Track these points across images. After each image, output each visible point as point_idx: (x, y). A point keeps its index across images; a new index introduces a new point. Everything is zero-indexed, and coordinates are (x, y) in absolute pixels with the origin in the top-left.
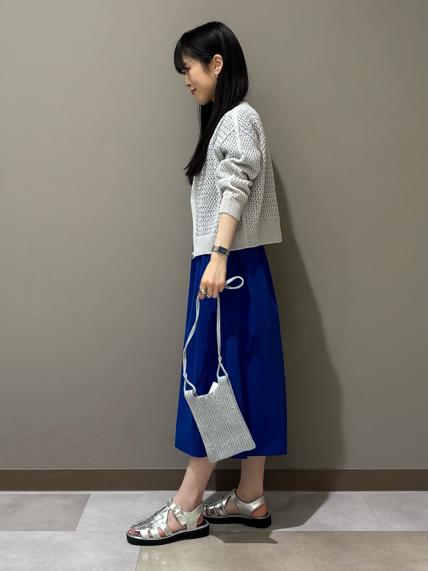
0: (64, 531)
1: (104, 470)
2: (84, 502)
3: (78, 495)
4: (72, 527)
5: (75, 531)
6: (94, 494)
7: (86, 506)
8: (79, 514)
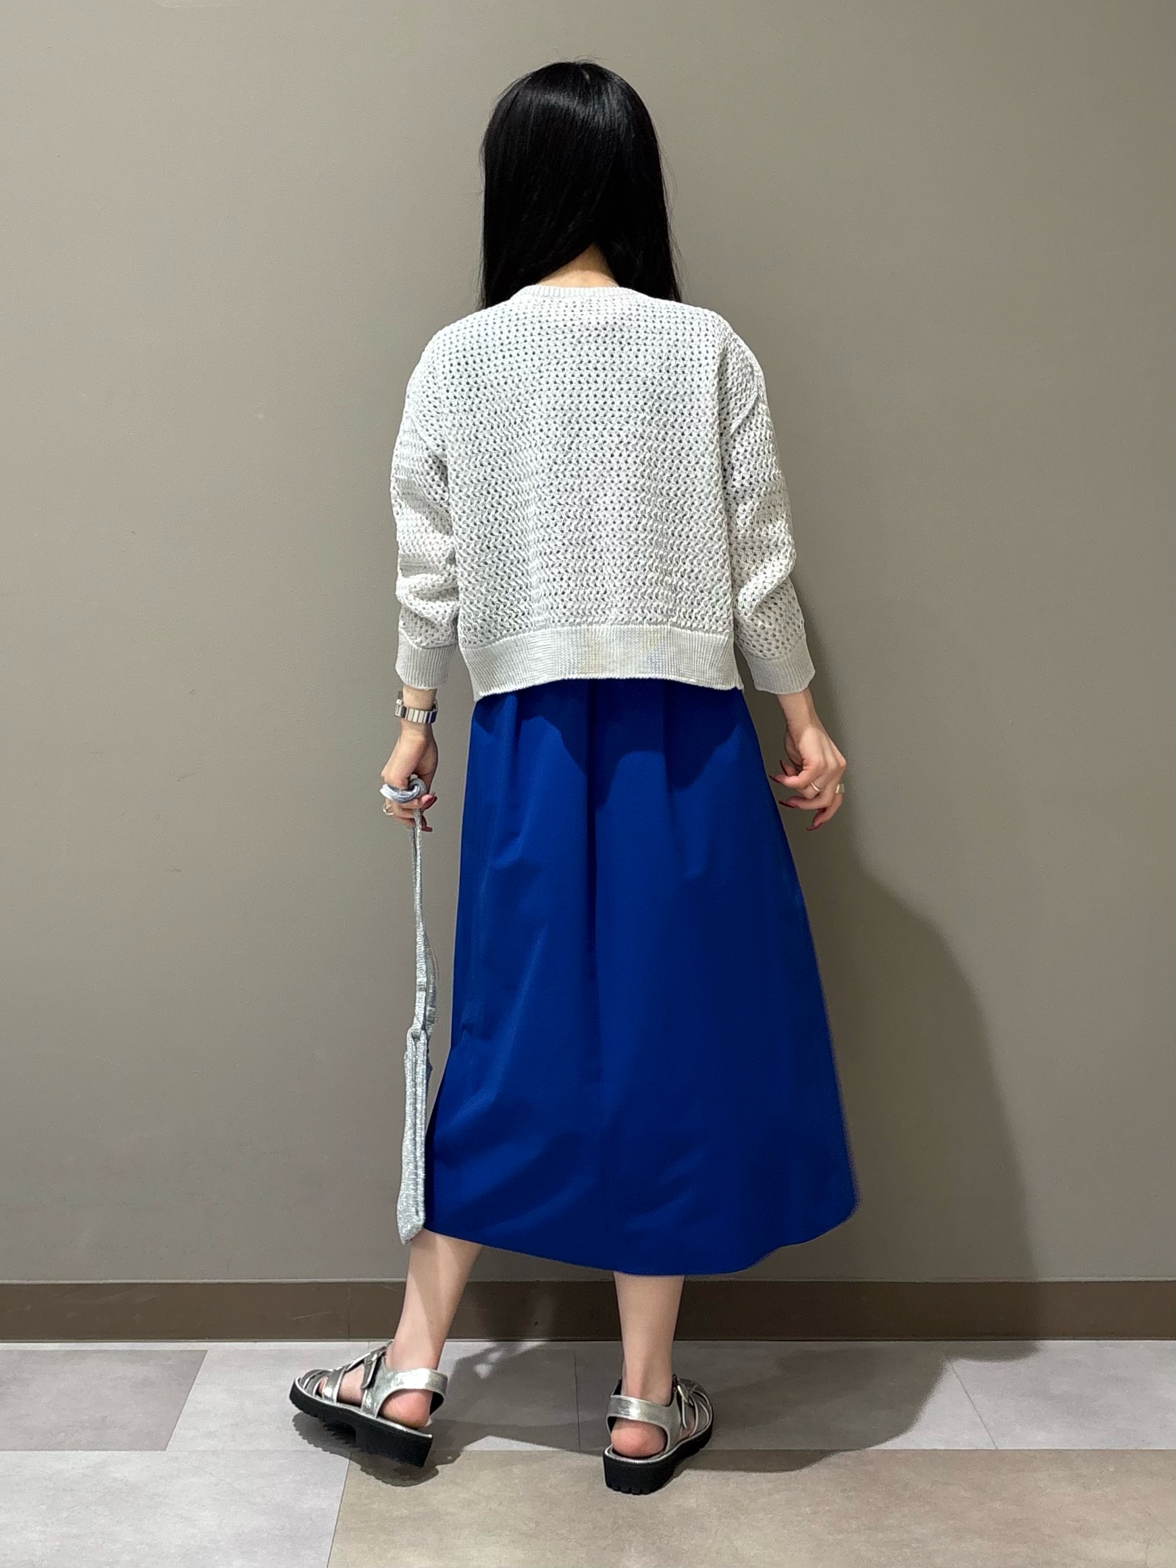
0: (136, 1450)
1: (246, 1284)
2: (190, 1370)
3: (173, 1352)
4: (156, 1439)
5: (165, 1450)
6: (217, 1349)
7: (195, 1382)
8: (178, 1404)
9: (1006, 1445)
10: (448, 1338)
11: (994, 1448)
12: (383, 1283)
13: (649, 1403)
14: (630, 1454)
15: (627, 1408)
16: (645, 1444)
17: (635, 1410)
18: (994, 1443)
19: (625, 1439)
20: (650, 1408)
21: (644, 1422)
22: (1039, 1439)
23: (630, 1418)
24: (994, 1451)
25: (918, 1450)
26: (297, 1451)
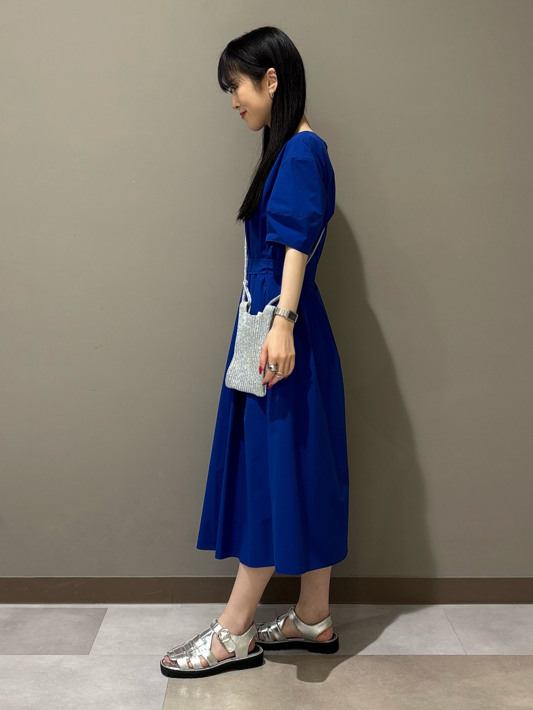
0: (75, 655)
2: (100, 617)
3: (92, 609)
4: (85, 650)
5: (89, 654)
6: (112, 608)
7: (102, 623)
8: (94, 633)
9: (471, 652)
11: (466, 654)
18: (466, 652)
22: (486, 650)
26: (148, 655)
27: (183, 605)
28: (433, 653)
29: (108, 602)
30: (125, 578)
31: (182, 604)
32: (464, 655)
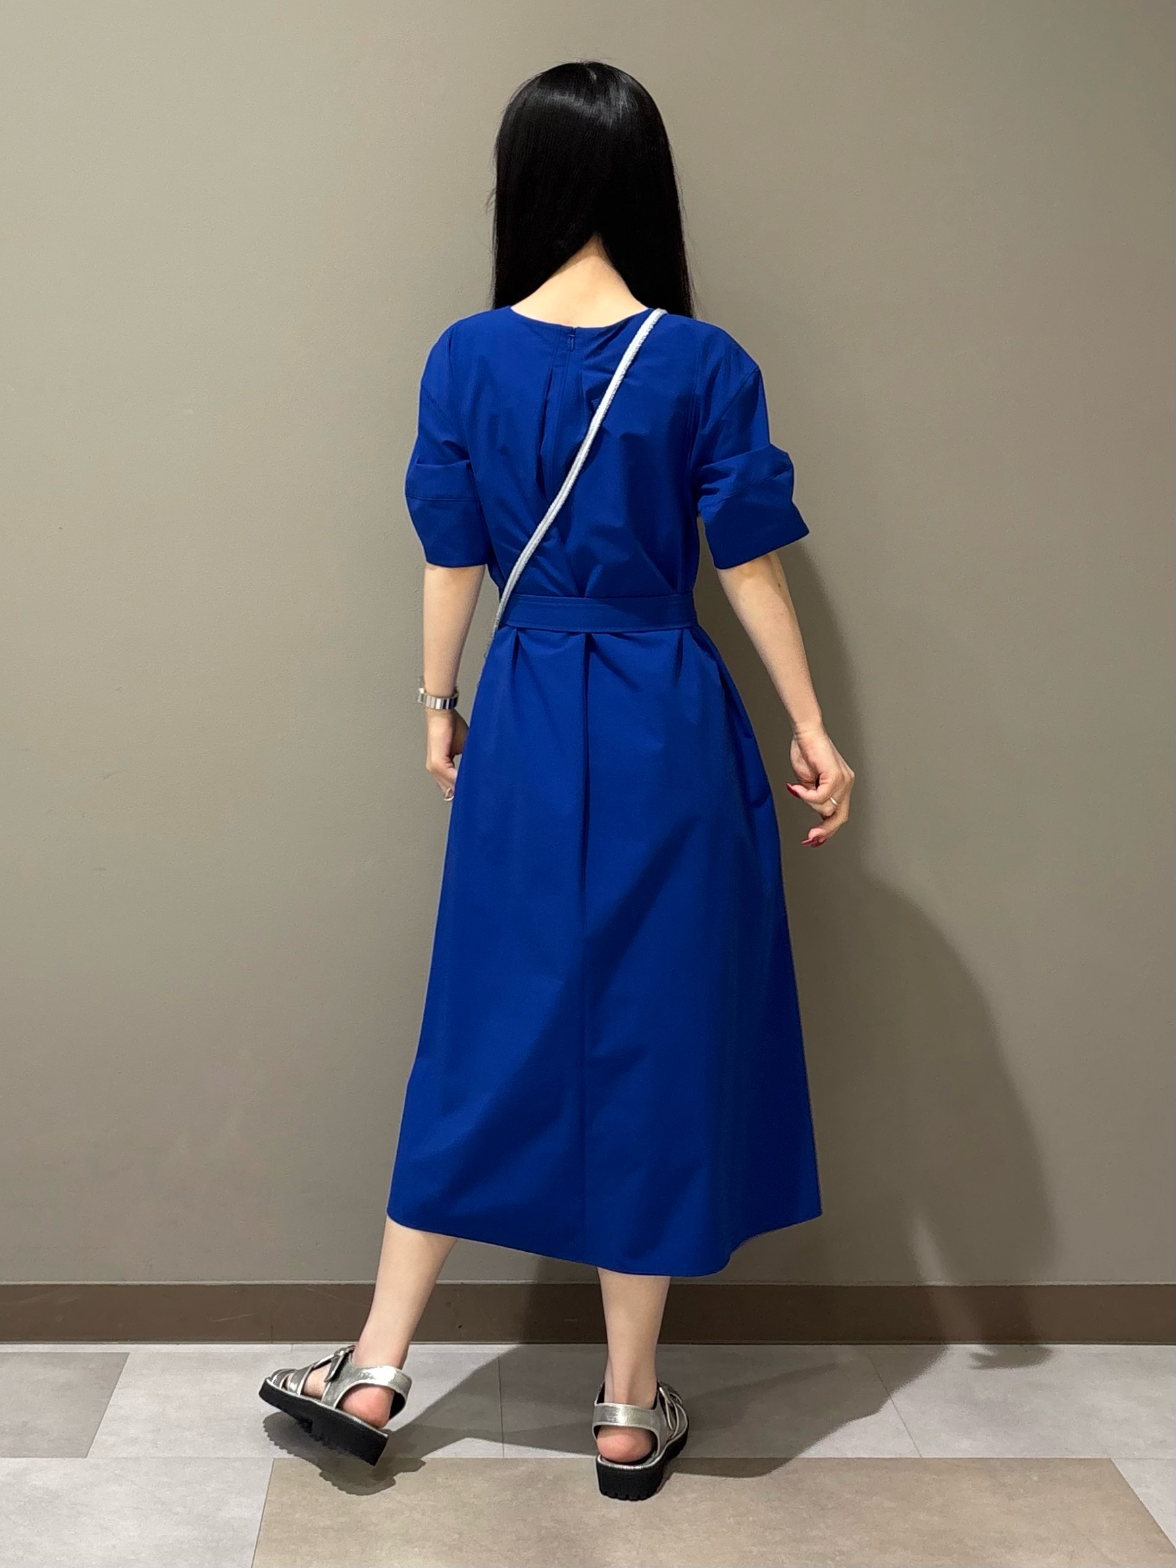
0: (56, 1457)
2: (112, 1375)
3: (98, 1354)
4: (77, 1446)
5: (86, 1457)
6: (139, 1352)
7: (117, 1386)
8: (100, 1407)
9: (930, 1452)
10: (412, 1340)
11: (918, 1457)
12: (307, 1285)
13: (637, 1407)
14: (620, 1461)
15: (615, 1415)
16: (634, 1448)
17: (622, 1416)
18: (918, 1451)
19: (614, 1445)
20: (638, 1414)
21: (629, 1428)
22: (964, 1447)
23: (618, 1424)
24: (919, 1459)
25: (842, 1459)
26: (218, 1458)
27: (295, 1345)
28: (846, 1454)
29: (131, 1340)
30: (168, 1286)
31: (292, 1344)
32: (915, 1459)
